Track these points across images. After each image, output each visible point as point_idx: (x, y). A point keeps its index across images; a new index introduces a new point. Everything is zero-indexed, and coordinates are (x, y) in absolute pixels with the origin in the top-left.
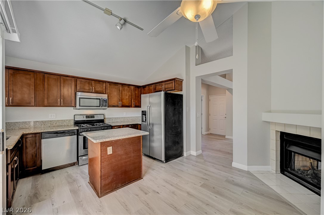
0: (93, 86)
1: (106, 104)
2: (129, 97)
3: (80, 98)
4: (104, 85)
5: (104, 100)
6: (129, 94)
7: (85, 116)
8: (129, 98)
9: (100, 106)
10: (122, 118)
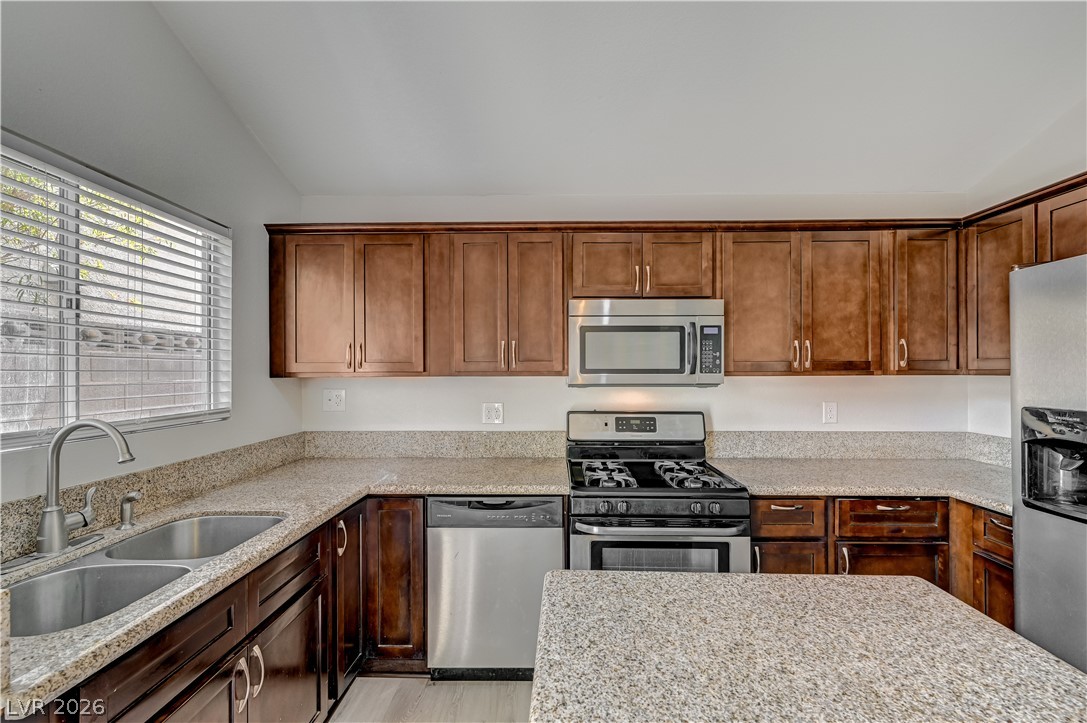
0: (646, 260)
1: (715, 358)
2: (864, 303)
3: (584, 330)
4: (706, 247)
5: (707, 331)
6: (865, 289)
7: (611, 420)
8: (866, 314)
9: (681, 370)
10: (810, 435)
